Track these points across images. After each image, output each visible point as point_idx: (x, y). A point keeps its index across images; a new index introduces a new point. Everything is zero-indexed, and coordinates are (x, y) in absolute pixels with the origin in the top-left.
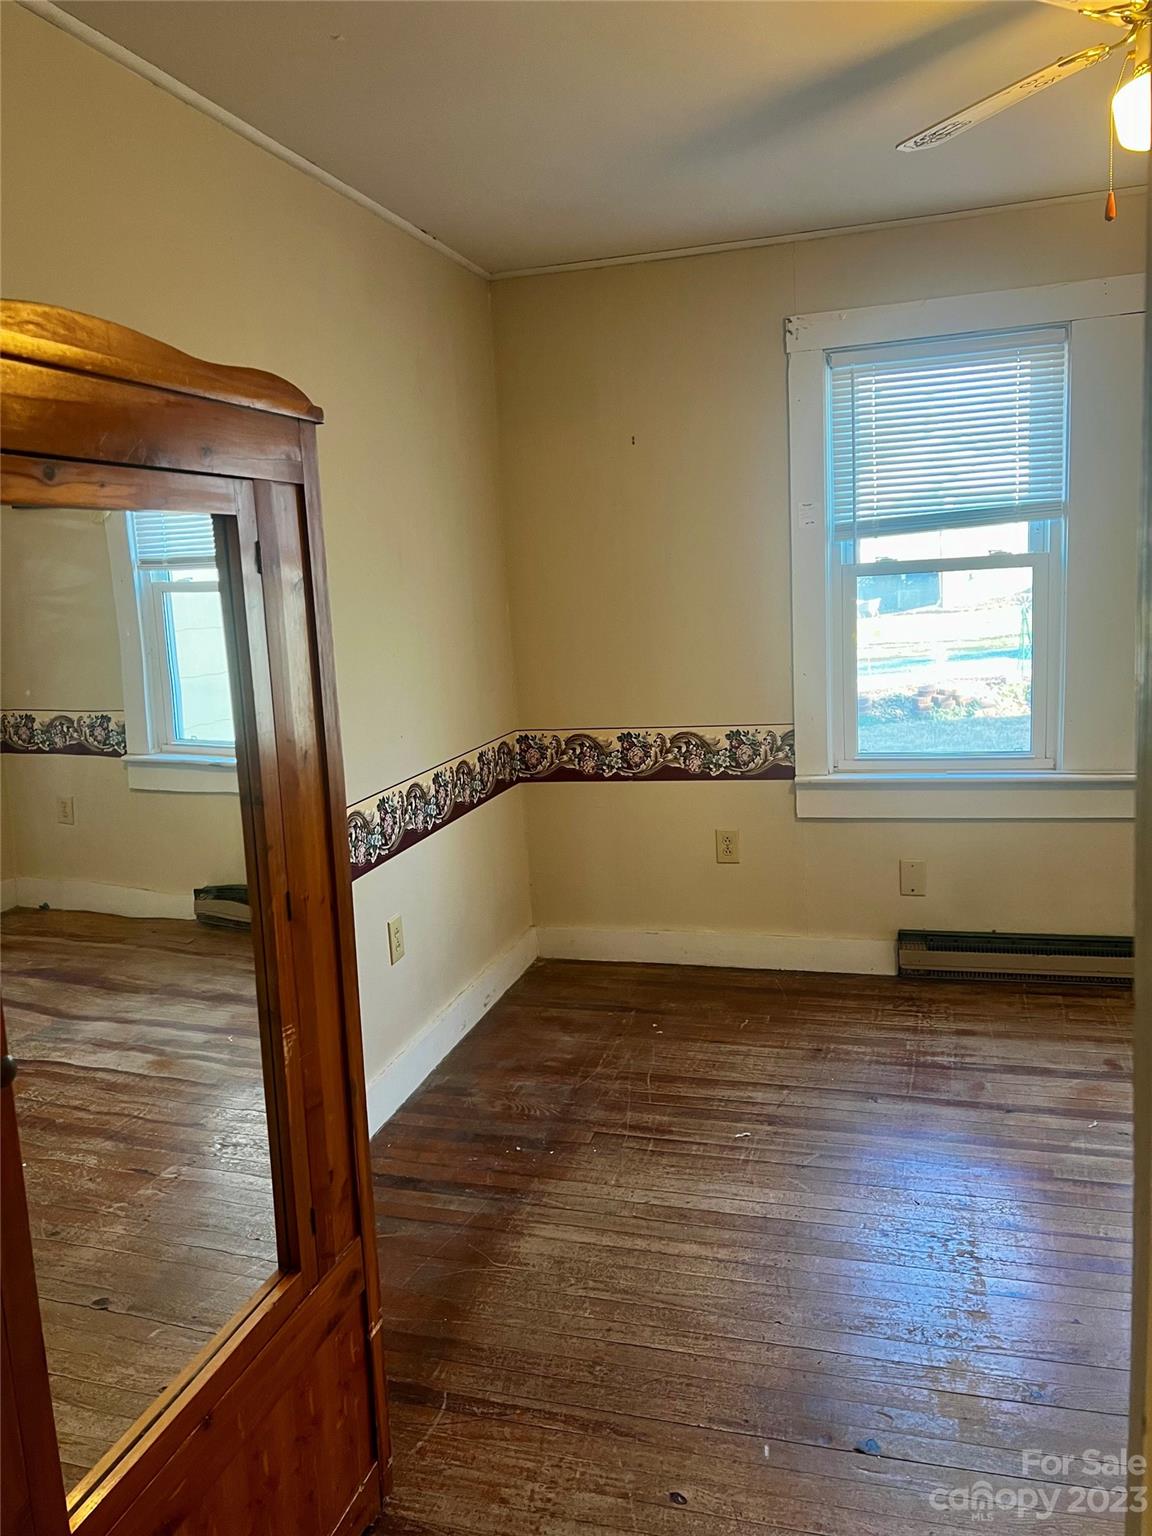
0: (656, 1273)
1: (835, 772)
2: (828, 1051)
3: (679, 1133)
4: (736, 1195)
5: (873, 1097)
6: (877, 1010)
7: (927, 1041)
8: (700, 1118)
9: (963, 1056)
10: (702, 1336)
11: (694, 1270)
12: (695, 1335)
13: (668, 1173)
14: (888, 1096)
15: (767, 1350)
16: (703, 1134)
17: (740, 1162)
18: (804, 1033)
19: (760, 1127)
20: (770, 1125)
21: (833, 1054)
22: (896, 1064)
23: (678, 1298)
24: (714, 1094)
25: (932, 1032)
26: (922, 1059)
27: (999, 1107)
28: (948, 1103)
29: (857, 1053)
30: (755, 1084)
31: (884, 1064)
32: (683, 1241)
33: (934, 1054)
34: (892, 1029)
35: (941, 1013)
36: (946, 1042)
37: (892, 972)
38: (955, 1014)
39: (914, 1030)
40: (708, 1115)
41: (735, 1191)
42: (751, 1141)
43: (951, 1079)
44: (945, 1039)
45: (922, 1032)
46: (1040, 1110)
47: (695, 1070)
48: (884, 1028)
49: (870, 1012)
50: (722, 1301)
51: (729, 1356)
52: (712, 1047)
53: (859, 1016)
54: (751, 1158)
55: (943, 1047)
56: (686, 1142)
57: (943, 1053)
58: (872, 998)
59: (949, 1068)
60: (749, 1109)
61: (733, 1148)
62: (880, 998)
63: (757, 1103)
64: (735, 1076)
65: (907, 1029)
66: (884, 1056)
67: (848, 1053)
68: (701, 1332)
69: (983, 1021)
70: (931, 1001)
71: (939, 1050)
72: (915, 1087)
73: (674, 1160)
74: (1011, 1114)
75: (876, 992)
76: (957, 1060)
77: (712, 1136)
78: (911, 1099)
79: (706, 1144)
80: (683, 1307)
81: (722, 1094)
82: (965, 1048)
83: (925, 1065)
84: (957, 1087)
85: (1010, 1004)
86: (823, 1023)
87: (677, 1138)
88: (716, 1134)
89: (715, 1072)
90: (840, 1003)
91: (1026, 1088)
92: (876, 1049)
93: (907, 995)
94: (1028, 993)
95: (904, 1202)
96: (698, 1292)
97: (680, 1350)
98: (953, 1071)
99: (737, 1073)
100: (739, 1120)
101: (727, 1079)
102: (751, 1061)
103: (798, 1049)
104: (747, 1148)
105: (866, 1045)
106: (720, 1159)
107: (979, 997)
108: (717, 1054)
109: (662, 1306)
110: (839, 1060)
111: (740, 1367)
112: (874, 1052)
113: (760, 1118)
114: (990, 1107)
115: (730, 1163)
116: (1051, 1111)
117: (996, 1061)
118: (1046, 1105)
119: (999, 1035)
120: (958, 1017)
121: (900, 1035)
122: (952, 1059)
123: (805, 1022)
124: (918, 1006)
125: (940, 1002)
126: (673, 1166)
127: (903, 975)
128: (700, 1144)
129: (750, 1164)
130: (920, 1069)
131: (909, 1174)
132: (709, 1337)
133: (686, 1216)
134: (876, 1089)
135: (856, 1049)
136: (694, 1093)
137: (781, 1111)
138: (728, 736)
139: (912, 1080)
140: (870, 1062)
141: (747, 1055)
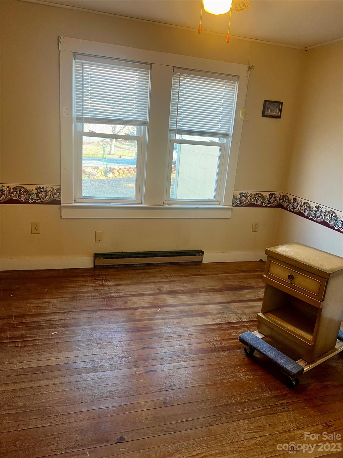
0: (32, 396)
1: (74, 202)
2: (77, 297)
3: (30, 337)
4: (56, 357)
5: (95, 311)
6: (90, 280)
7: (107, 289)
8: (37, 330)
9: (119, 293)
10: (55, 417)
11: (47, 391)
12: (53, 417)
13: (29, 354)
14: (100, 310)
15: (80, 415)
16: (39, 336)
17: (55, 343)
18: (68, 291)
19: (60, 329)
20: (63, 327)
21: (79, 298)
22: (99, 298)
23: (43, 404)
24: (41, 319)
25: (108, 286)
26: (107, 296)
27: (133, 309)
28: (118, 309)
29: (86, 296)
30: (54, 313)
31: (96, 299)
32: (40, 380)
33: (110, 293)
34: (96, 286)
35: (109, 279)
36: (113, 289)
37: (92, 266)
38: (114, 279)
39: (103, 286)
40: (39, 328)
41: (56, 355)
42: (58, 335)
43: (117, 301)
44: (112, 288)
45: (105, 286)
46: (144, 307)
47: (31, 311)
48: (93, 286)
49: (88, 281)
50: (60, 400)
51: (67, 421)
52: (36, 301)
53: (84, 283)
54: (59, 342)
55: (113, 291)
56: (33, 340)
57: (113, 293)
58: (87, 276)
59: (116, 297)
60: (54, 323)
61: (51, 339)
62: (90, 276)
63: (57, 320)
64: (47, 311)
65: (100, 286)
66: (95, 296)
67: (83, 297)
68: (55, 415)
69: (122, 280)
70: (106, 275)
71: (112, 292)
72: (107, 305)
73: (30, 348)
74: (137, 310)
75: (88, 274)
76: (118, 294)
77: (43, 336)
78: (107, 310)
79: (41, 339)
80: (46, 407)
81: (43, 319)
82: (119, 290)
83: (108, 298)
84: (120, 304)
85: (129, 274)
86: (73, 287)
87: (29, 339)
88: (44, 335)
89: (39, 311)
90: (77, 279)
91: (139, 301)
92: (92, 294)
93: (98, 274)
94: (133, 270)
95: (113, 347)
96: (50, 399)
97: (48, 425)
98: (117, 298)
99: (47, 310)
100: (52, 328)
101: (44, 313)
102: (51, 305)
103: (67, 297)
104: (57, 338)
105: (89, 293)
106: (48, 344)
107: (119, 272)
108: (38, 303)
109: (37, 409)
110: (81, 300)
111: (72, 424)
112: (92, 295)
113: (59, 326)
114: (131, 309)
115: (51, 345)
116: (147, 307)
117: (129, 293)
118: (146, 306)
119: (128, 284)
120: (115, 280)
121: (99, 288)
122: (116, 294)
123: (67, 287)
124: (102, 277)
125: (108, 275)
126: (30, 351)
127: (96, 268)
128: (38, 340)
129: (59, 344)
130: (107, 299)
131: (112, 337)
132: (58, 416)
133: (39, 370)
134: (95, 308)
135: (86, 295)
136: (32, 320)
137: (66, 322)
138: (36, 189)
139: (106, 304)
140: (92, 299)
141: (49, 302)
